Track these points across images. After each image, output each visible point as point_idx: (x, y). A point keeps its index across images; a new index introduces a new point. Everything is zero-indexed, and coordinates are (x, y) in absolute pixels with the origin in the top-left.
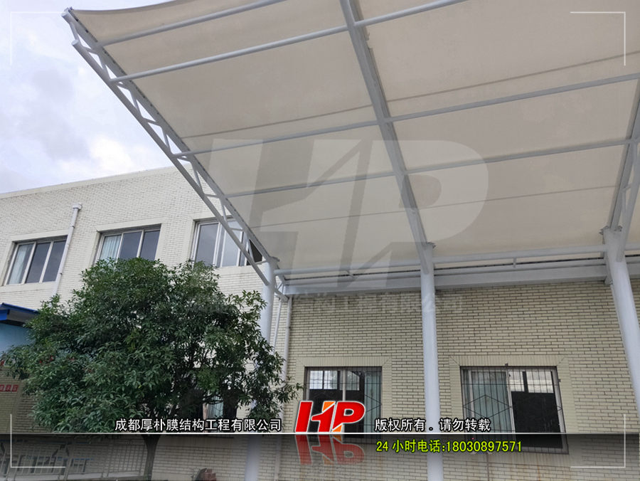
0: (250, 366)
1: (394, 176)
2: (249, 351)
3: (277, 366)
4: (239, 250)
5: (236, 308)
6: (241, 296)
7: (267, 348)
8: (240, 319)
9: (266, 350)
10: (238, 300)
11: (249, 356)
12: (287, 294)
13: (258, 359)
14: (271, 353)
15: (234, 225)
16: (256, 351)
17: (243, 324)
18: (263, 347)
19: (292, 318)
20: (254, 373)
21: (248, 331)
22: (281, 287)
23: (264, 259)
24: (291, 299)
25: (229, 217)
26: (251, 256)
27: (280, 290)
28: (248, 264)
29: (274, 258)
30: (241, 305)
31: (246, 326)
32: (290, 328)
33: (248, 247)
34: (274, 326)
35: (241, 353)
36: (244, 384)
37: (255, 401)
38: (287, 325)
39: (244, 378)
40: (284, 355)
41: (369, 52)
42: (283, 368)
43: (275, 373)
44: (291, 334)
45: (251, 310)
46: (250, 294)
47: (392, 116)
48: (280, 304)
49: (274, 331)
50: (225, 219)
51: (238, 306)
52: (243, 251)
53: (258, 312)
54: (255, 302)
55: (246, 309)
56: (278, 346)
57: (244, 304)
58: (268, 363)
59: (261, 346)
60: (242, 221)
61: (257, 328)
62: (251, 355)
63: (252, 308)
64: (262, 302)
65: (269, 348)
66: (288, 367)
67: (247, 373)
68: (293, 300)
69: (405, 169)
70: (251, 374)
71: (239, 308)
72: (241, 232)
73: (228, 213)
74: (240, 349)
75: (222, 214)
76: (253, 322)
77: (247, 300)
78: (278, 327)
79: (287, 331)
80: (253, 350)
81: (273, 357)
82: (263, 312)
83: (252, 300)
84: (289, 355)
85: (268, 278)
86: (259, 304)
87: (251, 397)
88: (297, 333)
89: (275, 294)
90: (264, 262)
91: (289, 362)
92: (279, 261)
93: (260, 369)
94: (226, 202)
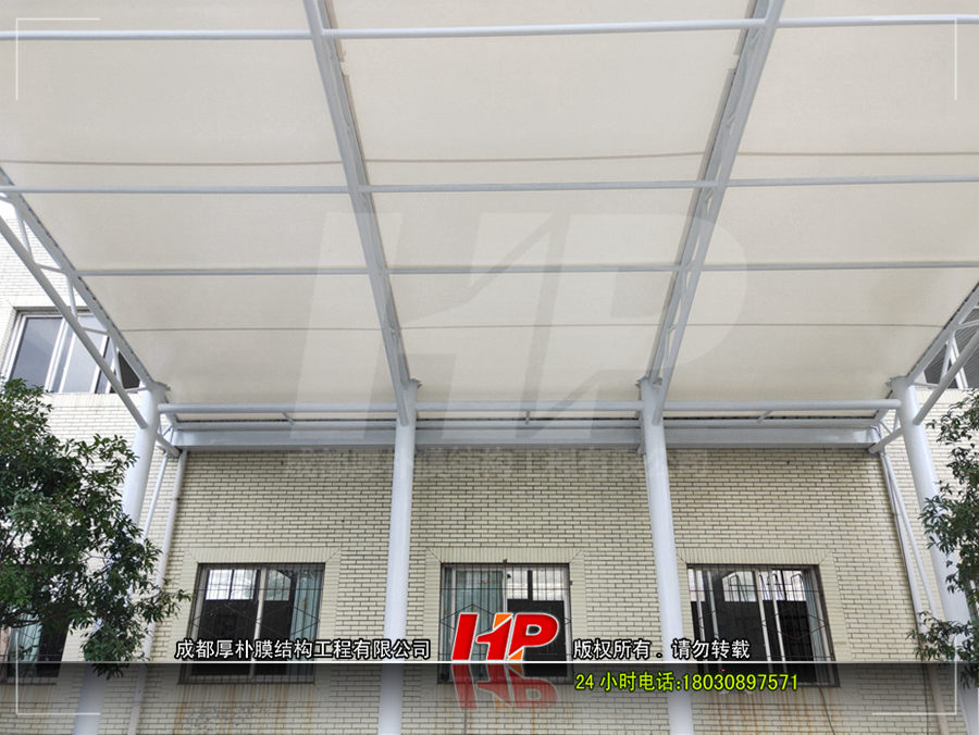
0: (95, 561)
1: (367, 276)
2: (97, 537)
3: (147, 561)
4: (98, 369)
5: (79, 463)
6: (90, 442)
7: (130, 532)
8: (85, 483)
9: (129, 535)
10: (84, 449)
11: (92, 546)
12: (179, 444)
13: (113, 550)
14: (139, 541)
15: (89, 322)
16: (109, 536)
17: (90, 490)
18: (125, 530)
19: (183, 485)
20: (101, 574)
21: (98, 504)
22: (169, 433)
23: (142, 385)
24: (185, 453)
25: (80, 310)
26: (118, 377)
27: (167, 437)
28: (112, 391)
29: (160, 384)
30: (88, 459)
31: (96, 494)
32: (179, 500)
33: (114, 366)
34: (150, 498)
35: (81, 539)
36: (81, 592)
37: (100, 621)
38: (174, 493)
39: (84, 580)
40: (161, 541)
41: (344, 78)
42: (160, 564)
43: (142, 573)
44: (179, 510)
45: (107, 467)
46: (107, 440)
48: (164, 460)
49: (149, 505)
50: (73, 312)
51: (83, 460)
52: (104, 370)
53: (119, 471)
54: (117, 455)
55: (100, 466)
56: (153, 527)
57: (96, 458)
58: (130, 556)
59: (120, 527)
60: (106, 319)
61: (117, 498)
62: (100, 543)
63: (110, 464)
64: (130, 456)
65: (135, 531)
66: (169, 563)
67: (88, 573)
68: (189, 458)
70: (96, 574)
71: (84, 464)
72: (105, 338)
73: (80, 302)
74: (82, 531)
75: (67, 301)
76: (109, 487)
77: (101, 450)
78: (157, 498)
79: (173, 505)
80: (104, 535)
81: (140, 548)
82: (131, 474)
83: (110, 451)
84: (172, 545)
85: (146, 417)
86: (123, 458)
87: (94, 614)
88: (191, 506)
89: (157, 443)
90: (143, 389)
91: (171, 555)
92: (169, 389)
93: (114, 565)
94: (77, 281)
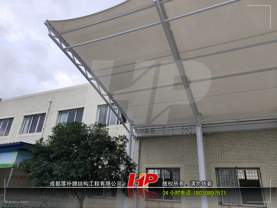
0: (122, 168)
1: (183, 85)
2: (122, 161)
3: (134, 167)
4: (117, 118)
5: (116, 143)
6: (118, 137)
7: (129, 160)
8: (118, 147)
9: (129, 161)
10: (117, 139)
11: (122, 163)
12: (138, 136)
13: (126, 164)
14: (131, 162)
15: (115, 107)
16: (125, 161)
17: (119, 149)
18: (128, 159)
19: (140, 147)
20: (124, 171)
21: (122, 152)
22: (135, 133)
23: (127, 121)
24: (139, 138)
25: (112, 104)
26: (122, 120)
27: (135, 134)
28: (121, 124)
29: (132, 121)
30: (118, 141)
31: (121, 150)
32: (139, 151)
33: (120, 116)
34: (133, 150)
35: (118, 162)
36: (120, 175)
37: (125, 183)
38: (138, 150)
39: (120, 172)
40: (137, 163)
41: (171, 32)
42: (137, 168)
43: (133, 170)
44: (140, 154)
45: (123, 143)
46: (122, 136)
47: (181, 59)
48: (135, 141)
49: (132, 152)
50: (111, 105)
51: (117, 142)
52: (118, 118)
53: (125, 144)
54: (124, 140)
55: (121, 143)
56: (134, 159)
57: (119, 141)
58: (130, 166)
59: (127, 159)
60: (118, 106)
61: (125, 151)
62: (123, 163)
63: (123, 142)
64: (127, 140)
65: (130, 160)
66: (139, 168)
67: (121, 171)
68: (140, 139)
69: (188, 81)
70: (123, 171)
71: (117, 143)
72: (118, 110)
73: (112, 102)
74: (118, 160)
75: (109, 103)
76: (123, 148)
77: (121, 139)
78: (134, 151)
79: (138, 152)
80: (123, 161)
81: (132, 164)
82: (128, 144)
83: (123, 139)
84: (139, 163)
85: (129, 130)
86: (126, 141)
87: (123, 181)
88: (142, 153)
89: (133, 136)
90: (127, 123)
91: (139, 166)
92: (134, 122)
93: (127, 169)
94: (111, 97)
